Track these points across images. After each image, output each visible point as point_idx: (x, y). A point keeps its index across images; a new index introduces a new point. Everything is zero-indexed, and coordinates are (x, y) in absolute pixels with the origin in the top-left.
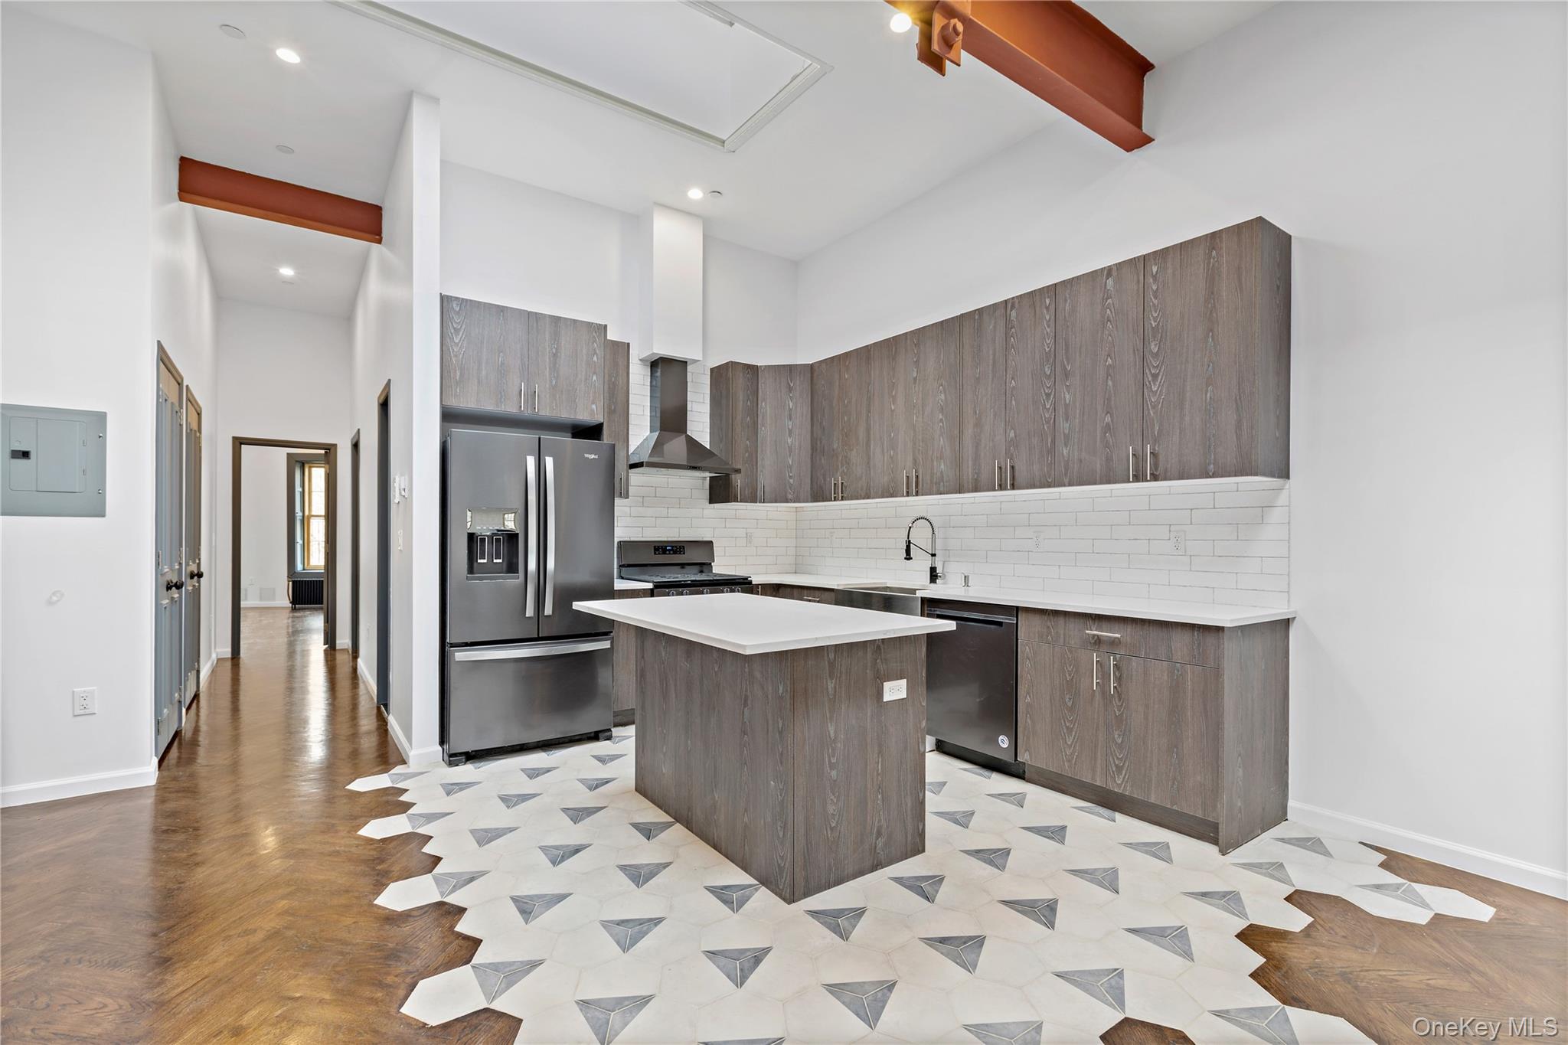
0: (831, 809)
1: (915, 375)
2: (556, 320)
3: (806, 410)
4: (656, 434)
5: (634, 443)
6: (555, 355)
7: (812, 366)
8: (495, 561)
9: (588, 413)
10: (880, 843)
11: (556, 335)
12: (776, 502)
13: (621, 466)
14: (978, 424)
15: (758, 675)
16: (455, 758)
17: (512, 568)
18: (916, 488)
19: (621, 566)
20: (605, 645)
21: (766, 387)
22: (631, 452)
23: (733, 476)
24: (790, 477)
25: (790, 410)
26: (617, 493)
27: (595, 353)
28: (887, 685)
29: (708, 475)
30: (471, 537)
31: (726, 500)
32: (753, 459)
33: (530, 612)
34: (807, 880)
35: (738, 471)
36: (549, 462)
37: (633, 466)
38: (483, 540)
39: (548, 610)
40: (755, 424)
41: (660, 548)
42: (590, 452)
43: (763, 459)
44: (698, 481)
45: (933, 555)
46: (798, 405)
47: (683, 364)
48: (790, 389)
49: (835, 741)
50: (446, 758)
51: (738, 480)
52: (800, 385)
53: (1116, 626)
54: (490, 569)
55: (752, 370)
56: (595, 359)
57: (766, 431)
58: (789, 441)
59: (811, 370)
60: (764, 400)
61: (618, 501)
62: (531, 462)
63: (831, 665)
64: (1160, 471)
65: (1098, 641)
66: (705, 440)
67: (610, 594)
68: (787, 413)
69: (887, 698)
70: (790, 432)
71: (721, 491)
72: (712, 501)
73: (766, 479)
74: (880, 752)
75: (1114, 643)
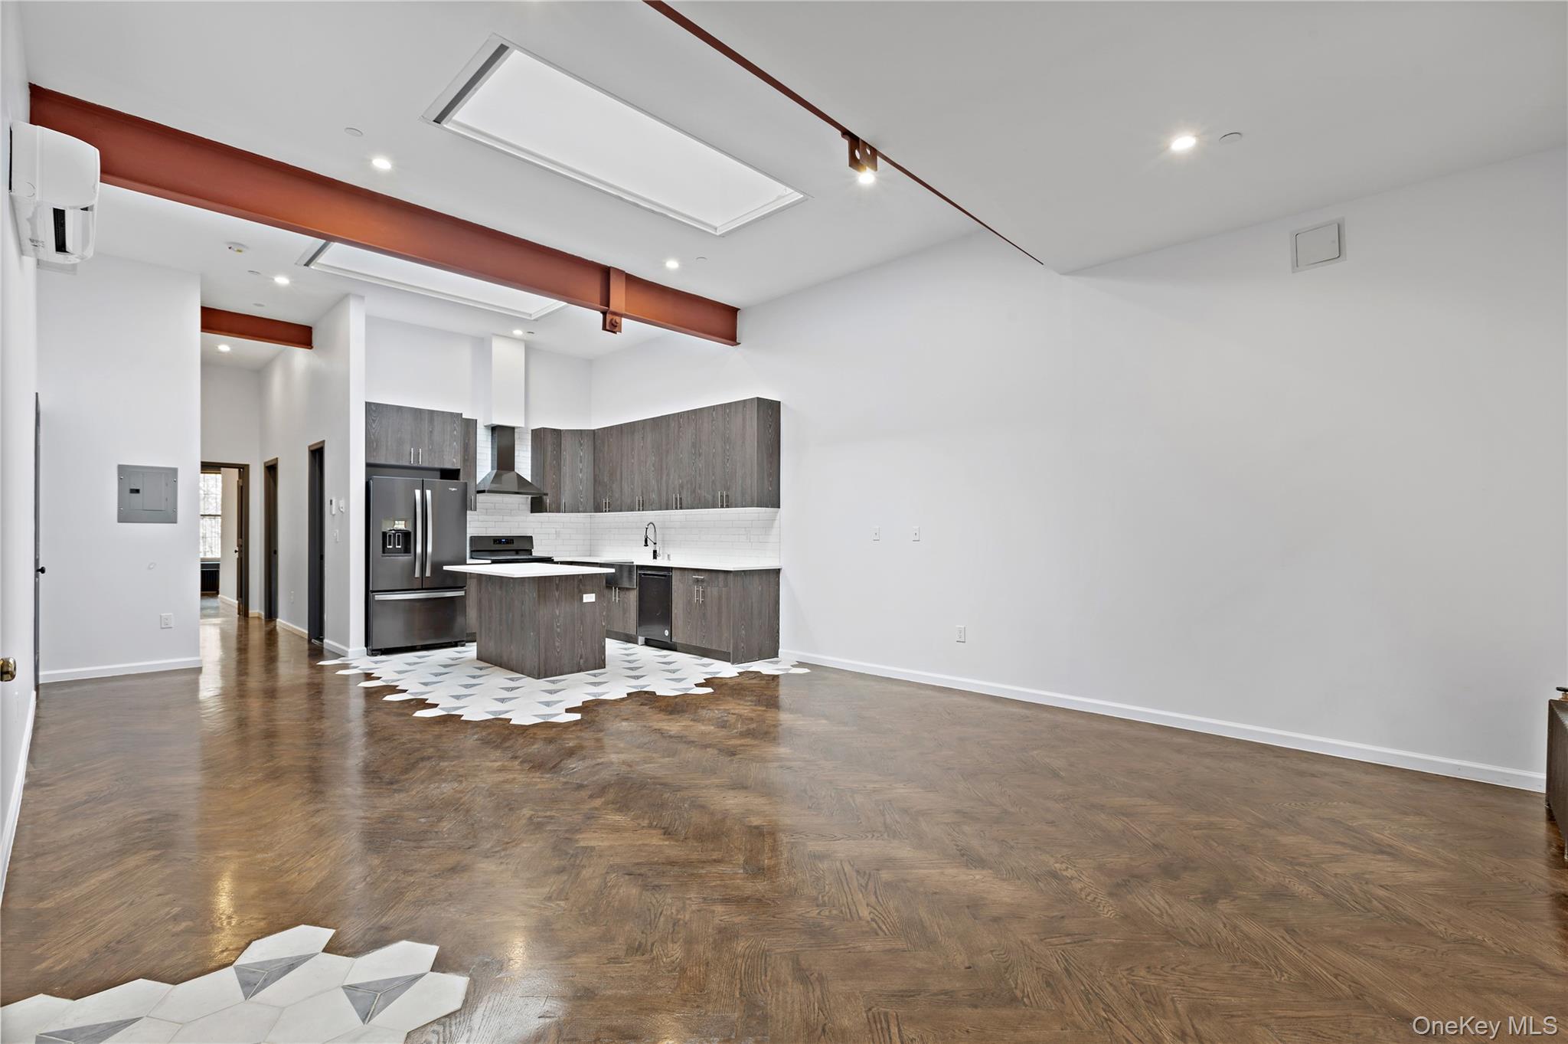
0: (557, 644)
1: (642, 444)
2: (432, 412)
3: (591, 457)
4: (495, 471)
5: (480, 477)
6: (431, 432)
7: (594, 431)
8: (397, 547)
9: (452, 462)
10: (582, 661)
11: (431, 421)
12: (572, 512)
13: (471, 491)
14: (668, 475)
15: (527, 590)
16: (374, 652)
17: (407, 550)
18: (643, 507)
19: (472, 551)
20: (462, 593)
21: (567, 443)
22: (477, 483)
23: (545, 497)
24: (581, 498)
25: (581, 457)
26: (469, 508)
27: (455, 430)
28: (585, 596)
29: (530, 497)
30: (384, 534)
31: (541, 511)
32: (558, 488)
33: (417, 574)
34: (546, 671)
35: (546, 494)
36: (428, 493)
37: (479, 492)
38: (390, 536)
39: (428, 574)
40: (559, 465)
41: (497, 540)
42: (452, 487)
43: (564, 487)
44: (524, 501)
45: (655, 544)
46: (585, 453)
47: (513, 429)
48: (581, 445)
49: (559, 616)
50: (369, 652)
51: (548, 500)
52: (587, 443)
53: (703, 573)
54: (395, 551)
55: (557, 433)
56: (455, 432)
57: (566, 469)
58: (580, 475)
59: (593, 433)
60: (565, 450)
61: (468, 512)
62: (418, 493)
63: (557, 585)
64: (729, 504)
65: (697, 580)
66: (528, 476)
67: (464, 563)
68: (579, 458)
69: (585, 601)
70: (581, 470)
71: (537, 506)
72: (532, 511)
73: (566, 499)
74: (582, 623)
75: (703, 581)
